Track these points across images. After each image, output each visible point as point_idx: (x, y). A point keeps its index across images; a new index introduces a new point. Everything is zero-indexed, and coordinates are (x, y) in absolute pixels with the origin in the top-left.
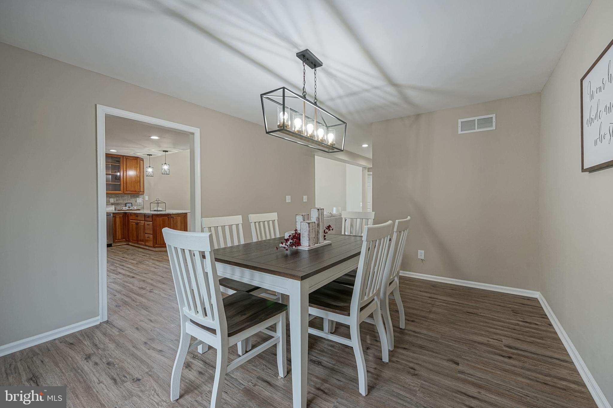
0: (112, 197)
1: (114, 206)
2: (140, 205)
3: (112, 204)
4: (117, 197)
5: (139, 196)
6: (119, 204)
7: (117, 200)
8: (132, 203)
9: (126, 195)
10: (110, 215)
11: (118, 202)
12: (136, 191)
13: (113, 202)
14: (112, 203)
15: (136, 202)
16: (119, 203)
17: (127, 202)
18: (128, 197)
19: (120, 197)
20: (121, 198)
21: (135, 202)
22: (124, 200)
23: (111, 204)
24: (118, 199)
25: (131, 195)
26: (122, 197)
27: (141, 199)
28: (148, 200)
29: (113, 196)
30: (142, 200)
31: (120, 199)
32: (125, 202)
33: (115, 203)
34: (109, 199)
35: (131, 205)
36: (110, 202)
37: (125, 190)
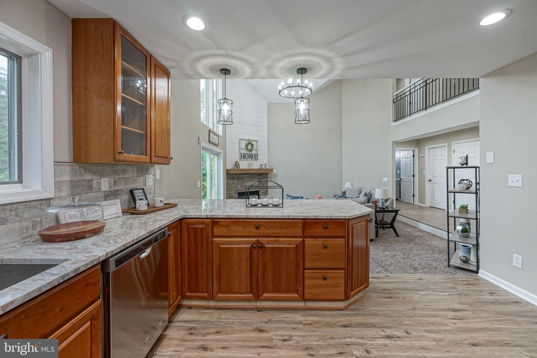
0: (106, 174)
1: (119, 201)
2: (150, 191)
3: (108, 196)
4: (115, 172)
5: (148, 169)
6: (121, 194)
7: (115, 183)
8: (143, 189)
9: (130, 168)
10: (164, 234)
11: (116, 188)
12: (167, 158)
13: (107, 189)
14: (105, 192)
15: (146, 186)
16: (118, 190)
17: (132, 186)
18: (134, 173)
19: (119, 174)
20: (121, 176)
22: (126, 180)
23: (102, 194)
24: (116, 178)
25: (137, 167)
26: (123, 172)
27: (151, 176)
28: (159, 178)
29: (108, 169)
30: (153, 180)
31: (119, 179)
32: (128, 186)
33: (110, 191)
34: (98, 180)
35: (143, 194)
36: (101, 189)
37: (153, 154)
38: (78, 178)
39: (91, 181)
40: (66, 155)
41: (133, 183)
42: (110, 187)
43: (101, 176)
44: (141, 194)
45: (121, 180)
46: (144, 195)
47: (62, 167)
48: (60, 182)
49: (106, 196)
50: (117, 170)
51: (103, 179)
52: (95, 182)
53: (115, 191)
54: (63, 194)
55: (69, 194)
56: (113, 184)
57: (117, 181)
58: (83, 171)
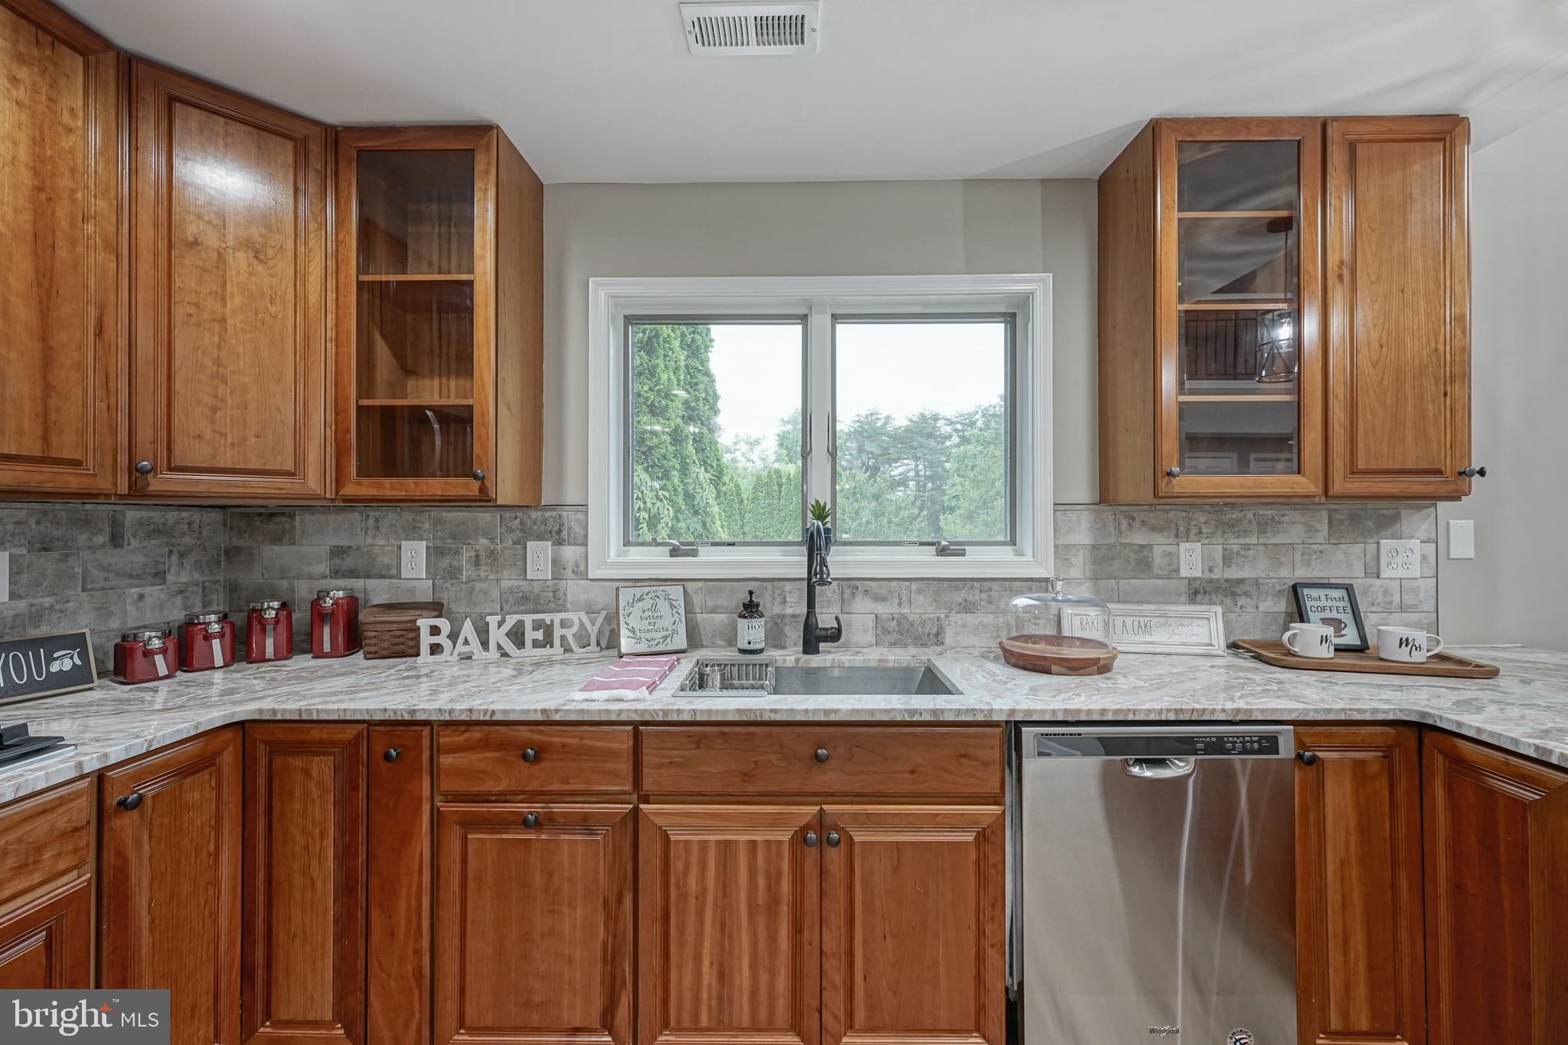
0: (1194, 531)
1: (1219, 609)
2: (1408, 599)
3: (1198, 592)
4: (1230, 527)
5: (1396, 518)
6: (1246, 594)
7: (1228, 559)
8: (1350, 588)
9: (1292, 516)
10: (1270, 744)
11: (1233, 573)
12: (1438, 472)
13: (1198, 573)
14: (1191, 581)
15: (1378, 577)
16: (1240, 581)
17: (1301, 574)
18: (1311, 530)
19: (1246, 533)
20: (1254, 540)
21: (1366, 576)
22: (1277, 554)
23: (1183, 587)
24: (1234, 543)
25: (1330, 511)
26: (1263, 526)
27: (1414, 543)
28: (1470, 553)
29: (1202, 519)
30: (1424, 558)
31: (1247, 547)
32: (1284, 573)
33: (1211, 581)
34: (1169, 549)
35: (1347, 604)
36: (1178, 570)
37: (1338, 465)
38: (1112, 540)
39: (1149, 547)
40: (1082, 489)
41: (1308, 563)
42: (1211, 570)
43: (1177, 536)
44: (1335, 604)
45: (1251, 552)
46: (1349, 610)
47: (1073, 516)
48: (1067, 546)
49: (1196, 593)
50: (1239, 521)
51: (1184, 546)
52: (1158, 551)
53: (1227, 581)
54: (1075, 573)
55: (1088, 574)
56: (1220, 561)
57: (1238, 553)
58: (1124, 523)
